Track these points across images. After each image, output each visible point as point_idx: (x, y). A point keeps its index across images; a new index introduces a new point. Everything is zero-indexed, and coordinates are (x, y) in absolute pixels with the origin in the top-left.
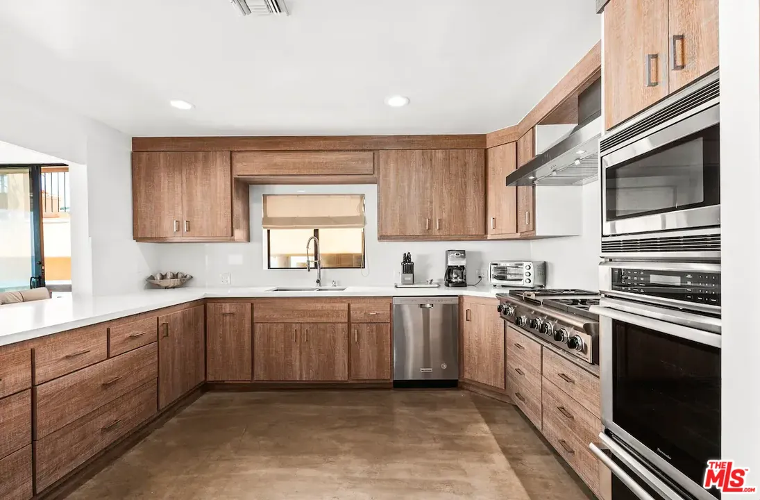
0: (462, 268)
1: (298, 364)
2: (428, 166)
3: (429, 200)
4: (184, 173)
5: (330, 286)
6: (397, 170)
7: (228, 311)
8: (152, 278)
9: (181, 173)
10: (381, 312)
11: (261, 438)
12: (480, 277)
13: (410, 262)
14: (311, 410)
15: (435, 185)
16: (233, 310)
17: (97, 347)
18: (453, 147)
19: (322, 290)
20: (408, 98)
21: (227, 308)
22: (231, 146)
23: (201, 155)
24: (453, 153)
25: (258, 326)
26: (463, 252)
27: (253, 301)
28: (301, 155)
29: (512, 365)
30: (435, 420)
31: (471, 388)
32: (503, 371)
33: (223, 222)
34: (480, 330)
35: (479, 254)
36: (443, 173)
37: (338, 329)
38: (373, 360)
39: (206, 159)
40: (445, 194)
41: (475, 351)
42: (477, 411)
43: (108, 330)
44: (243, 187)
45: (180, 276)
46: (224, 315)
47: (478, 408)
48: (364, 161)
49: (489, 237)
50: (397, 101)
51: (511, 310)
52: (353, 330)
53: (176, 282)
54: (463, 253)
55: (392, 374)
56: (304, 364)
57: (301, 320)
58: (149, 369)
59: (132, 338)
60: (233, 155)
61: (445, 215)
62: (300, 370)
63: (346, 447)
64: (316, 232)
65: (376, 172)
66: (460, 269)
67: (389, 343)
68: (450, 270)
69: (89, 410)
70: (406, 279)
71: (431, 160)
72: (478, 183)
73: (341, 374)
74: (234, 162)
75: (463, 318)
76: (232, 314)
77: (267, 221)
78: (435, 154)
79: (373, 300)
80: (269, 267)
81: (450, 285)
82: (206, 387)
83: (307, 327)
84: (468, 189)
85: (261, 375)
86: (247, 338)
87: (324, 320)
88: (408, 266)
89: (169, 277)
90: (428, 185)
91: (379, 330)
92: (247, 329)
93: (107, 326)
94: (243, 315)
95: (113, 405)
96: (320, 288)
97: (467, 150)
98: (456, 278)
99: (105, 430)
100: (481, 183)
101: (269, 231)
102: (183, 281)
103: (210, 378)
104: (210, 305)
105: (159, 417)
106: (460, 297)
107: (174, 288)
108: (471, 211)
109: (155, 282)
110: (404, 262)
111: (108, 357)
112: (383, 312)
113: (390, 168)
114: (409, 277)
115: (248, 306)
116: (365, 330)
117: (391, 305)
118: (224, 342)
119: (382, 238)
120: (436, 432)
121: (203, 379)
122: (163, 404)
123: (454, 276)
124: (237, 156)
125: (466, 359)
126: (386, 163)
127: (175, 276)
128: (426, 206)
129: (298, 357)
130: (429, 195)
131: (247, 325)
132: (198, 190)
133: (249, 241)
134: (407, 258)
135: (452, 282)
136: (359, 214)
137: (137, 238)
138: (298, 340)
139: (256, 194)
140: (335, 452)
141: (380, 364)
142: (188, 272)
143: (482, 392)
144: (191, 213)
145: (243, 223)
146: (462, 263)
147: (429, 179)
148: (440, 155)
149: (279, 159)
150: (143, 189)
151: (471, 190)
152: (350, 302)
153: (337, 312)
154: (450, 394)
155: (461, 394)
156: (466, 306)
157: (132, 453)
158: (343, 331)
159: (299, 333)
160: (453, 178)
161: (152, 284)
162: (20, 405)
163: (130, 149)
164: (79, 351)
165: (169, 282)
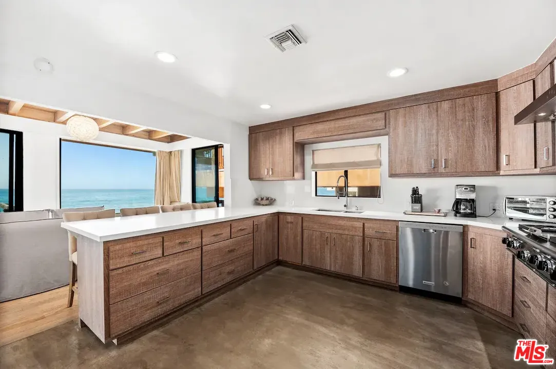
0: (472, 201)
1: (328, 259)
2: (434, 116)
3: (435, 144)
4: (271, 142)
5: (354, 209)
6: (405, 122)
7: (289, 221)
8: (257, 199)
9: (269, 143)
10: (388, 232)
11: (300, 299)
12: (494, 210)
13: (418, 194)
14: (333, 291)
15: (441, 131)
16: (292, 220)
17: (226, 232)
18: (459, 97)
19: (348, 212)
20: (406, 69)
21: (289, 219)
22: (293, 123)
23: (278, 131)
24: (460, 102)
25: (305, 232)
26: (474, 186)
27: (302, 216)
28: (333, 122)
29: (520, 297)
30: (430, 325)
31: (476, 308)
32: (511, 300)
33: (289, 168)
34: (485, 258)
35: (494, 188)
36: (449, 120)
37: (355, 240)
38: (382, 266)
39: (281, 133)
40: (452, 138)
41: (479, 276)
42: (476, 328)
43: (231, 225)
44: (300, 147)
45: (269, 199)
46: (288, 222)
47: (478, 327)
48: (377, 120)
49: (502, 173)
50: (397, 73)
51: (516, 244)
52: (366, 242)
53: (267, 202)
54: (473, 188)
55: (397, 281)
56: (333, 260)
57: (330, 231)
58: (248, 247)
59: (241, 230)
60: (294, 128)
61: (451, 156)
62: (329, 264)
63: (351, 321)
64: (346, 172)
65: (387, 126)
66: (469, 202)
67: (395, 256)
68: (458, 202)
69: (222, 262)
70: (415, 208)
71: (437, 111)
72: (489, 125)
73: (357, 272)
74: (295, 132)
75: (467, 245)
76: (292, 223)
77: (314, 166)
78: (441, 106)
79: (382, 222)
80: (316, 195)
81: (457, 214)
82: (279, 263)
83: (335, 236)
84: (477, 131)
85: (307, 262)
86: (299, 238)
87: (346, 232)
88: (416, 197)
89: (265, 199)
90: (434, 132)
91: (387, 245)
92: (299, 233)
93: (230, 223)
94: (297, 223)
95: (232, 262)
96: (347, 210)
97: (475, 97)
98: (464, 209)
99: (229, 273)
100: (492, 125)
101: (316, 173)
102: (271, 202)
103: (281, 258)
104: (281, 217)
105: (254, 273)
106: (465, 227)
107: (266, 205)
108: (480, 149)
109: (258, 202)
110: (413, 195)
111: (231, 238)
112: (390, 232)
113: (399, 121)
114: (418, 206)
115: (300, 219)
116: (376, 244)
117: (397, 228)
118: (287, 239)
119: (392, 175)
120: (427, 334)
121: (277, 258)
122: (255, 267)
123: (463, 207)
124: (296, 129)
125: (470, 281)
126: (396, 119)
127: (267, 199)
128: (432, 149)
129: (329, 255)
130: (435, 141)
131: (300, 230)
132: (277, 151)
133: (304, 179)
134: (415, 191)
135: (460, 213)
136: (376, 159)
137: (251, 179)
138: (329, 243)
139: (308, 150)
140: (342, 322)
141: (387, 270)
142: (273, 197)
143: (486, 314)
144: (273, 164)
145: (300, 169)
146: (472, 196)
147: (435, 126)
148: (446, 105)
149: (320, 127)
150: (253, 153)
151: (480, 131)
152: (365, 222)
153: (355, 228)
154: (452, 308)
155: (463, 311)
156: (471, 235)
157: (240, 288)
158: (359, 242)
159: (329, 239)
160: (460, 123)
161: (257, 202)
162: (197, 254)
163: (248, 133)
164: (219, 233)
165: (264, 202)
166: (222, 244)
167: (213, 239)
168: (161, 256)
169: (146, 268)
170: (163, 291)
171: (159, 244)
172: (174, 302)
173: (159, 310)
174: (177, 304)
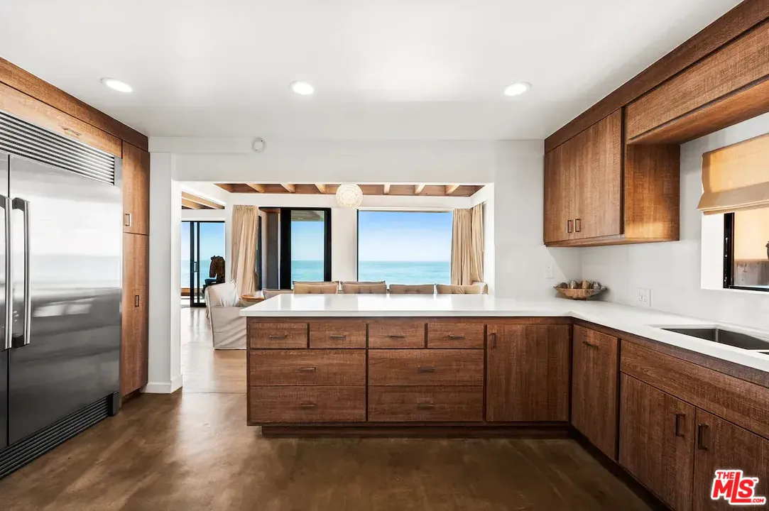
4: (578, 161)
7: (592, 342)
8: (564, 286)
16: (598, 343)
17: (415, 335)
21: (592, 337)
23: (592, 129)
25: (625, 378)
27: (621, 336)
33: (611, 214)
39: (597, 133)
43: (426, 325)
45: (596, 287)
46: (589, 346)
53: (587, 293)
57: (696, 401)
58: (472, 373)
59: (452, 338)
60: (625, 110)
69: (407, 384)
76: (596, 348)
85: (627, 461)
92: (611, 376)
93: (427, 321)
94: (607, 354)
101: (729, 217)
109: (565, 290)
111: (426, 347)
115: (615, 341)
118: (587, 383)
122: (491, 419)
124: (631, 111)
127: (591, 286)
129: (687, 474)
131: (612, 372)
132: (589, 176)
133: (678, 240)
137: (548, 243)
138: (689, 437)
139: (691, 157)
144: (581, 208)
145: (654, 213)
159: (689, 425)
162: (359, 358)
163: (543, 153)
164: (399, 334)
165: (581, 293)
166: (405, 354)
167: (389, 342)
168: (306, 347)
169: (287, 357)
170: (310, 395)
171: (303, 332)
172: (322, 413)
173: (304, 416)
174: (327, 418)
